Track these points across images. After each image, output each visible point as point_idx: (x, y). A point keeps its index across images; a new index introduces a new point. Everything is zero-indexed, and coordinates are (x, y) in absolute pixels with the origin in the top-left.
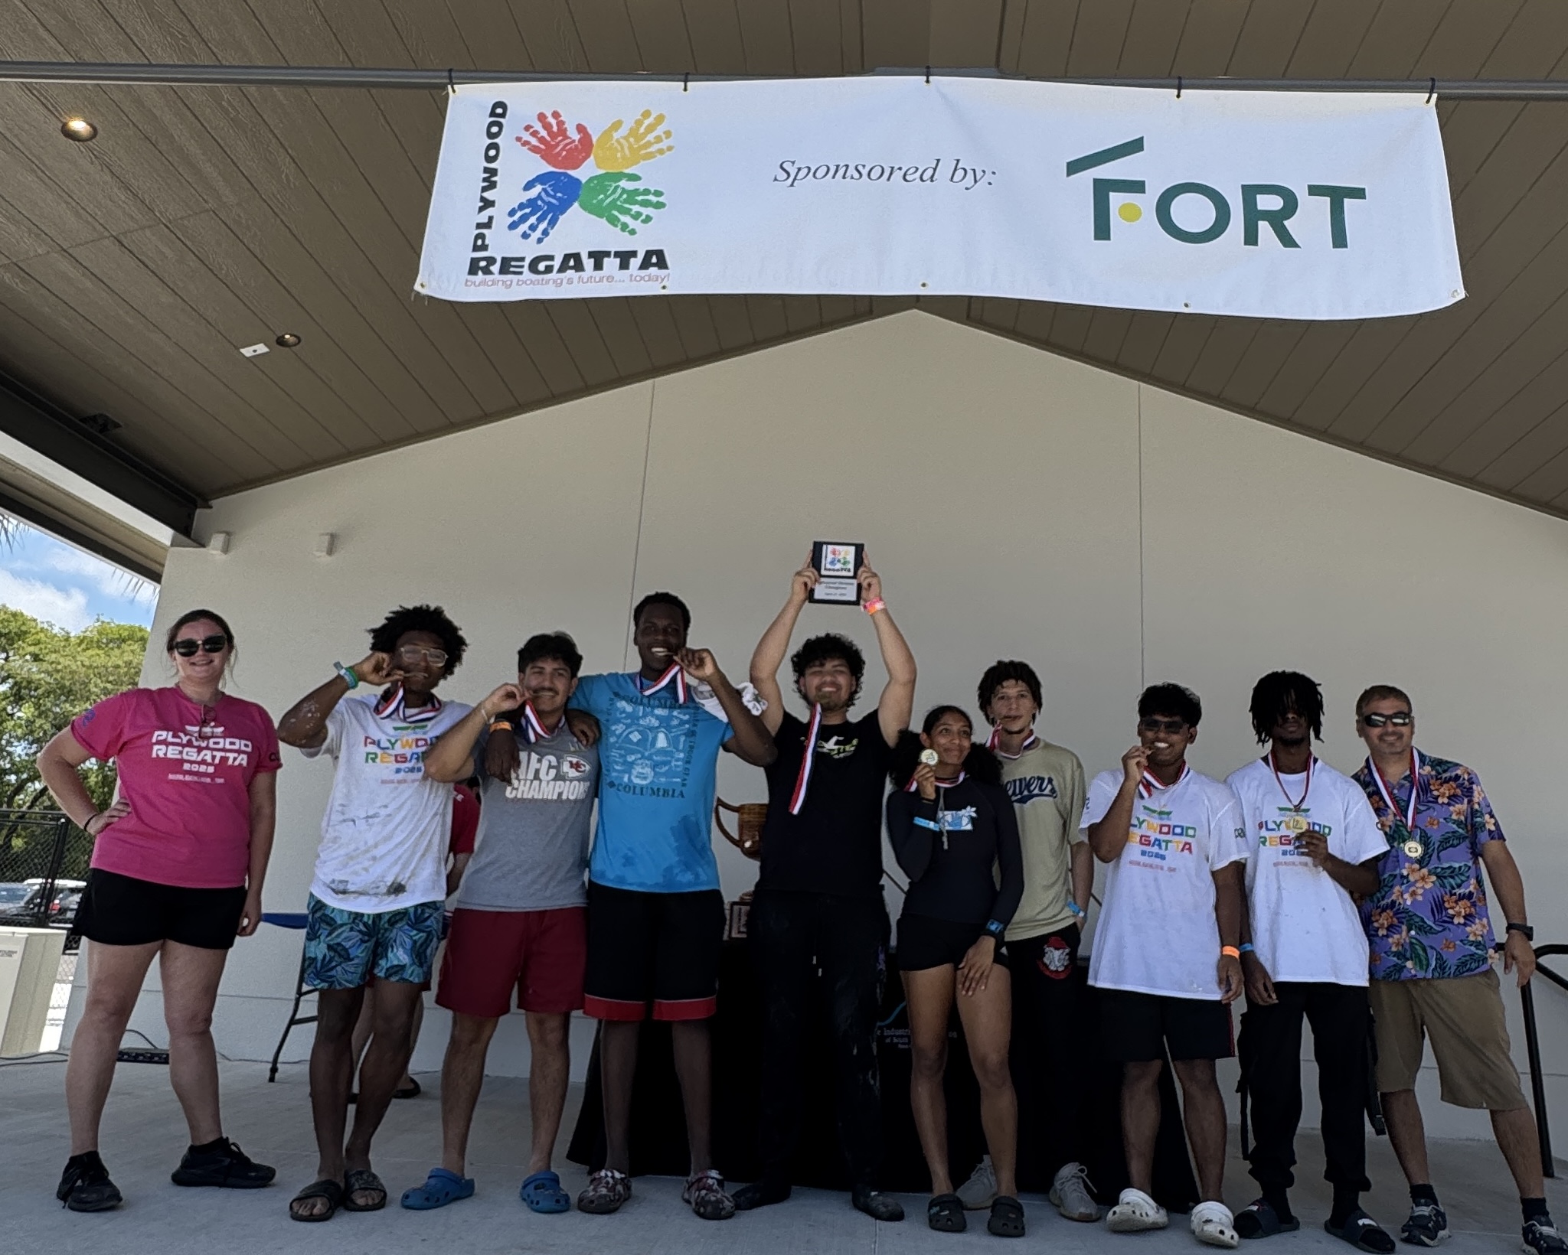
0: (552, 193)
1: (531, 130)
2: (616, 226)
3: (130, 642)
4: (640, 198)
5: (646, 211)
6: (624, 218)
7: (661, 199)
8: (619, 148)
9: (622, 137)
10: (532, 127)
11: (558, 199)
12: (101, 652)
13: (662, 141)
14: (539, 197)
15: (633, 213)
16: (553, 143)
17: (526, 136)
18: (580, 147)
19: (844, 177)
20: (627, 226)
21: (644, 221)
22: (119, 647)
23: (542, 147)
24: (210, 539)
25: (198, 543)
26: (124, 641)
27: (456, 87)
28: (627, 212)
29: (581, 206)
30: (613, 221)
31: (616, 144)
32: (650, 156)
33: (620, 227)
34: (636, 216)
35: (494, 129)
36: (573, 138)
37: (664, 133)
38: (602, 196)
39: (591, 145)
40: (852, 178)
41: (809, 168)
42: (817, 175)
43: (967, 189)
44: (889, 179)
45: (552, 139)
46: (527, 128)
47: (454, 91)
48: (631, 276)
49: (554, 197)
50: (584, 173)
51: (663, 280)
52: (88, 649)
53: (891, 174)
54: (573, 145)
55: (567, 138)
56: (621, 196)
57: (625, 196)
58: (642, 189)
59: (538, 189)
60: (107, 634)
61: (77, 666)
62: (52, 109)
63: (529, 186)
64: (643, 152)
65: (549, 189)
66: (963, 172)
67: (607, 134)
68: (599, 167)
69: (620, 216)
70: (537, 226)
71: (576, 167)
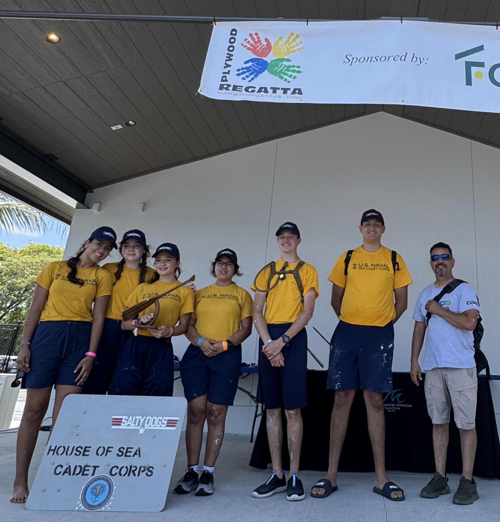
0: (256, 66)
1: (247, 41)
2: (282, 79)
3: (43, 252)
4: (291, 69)
5: (294, 74)
6: (285, 77)
7: (300, 69)
8: (282, 48)
9: (283, 44)
10: (247, 39)
11: (259, 68)
12: (30, 256)
13: (299, 45)
14: (251, 66)
15: (289, 75)
16: (256, 46)
17: (245, 44)
18: (267, 48)
19: (371, 61)
20: (287, 80)
21: (293, 78)
22: (38, 254)
23: (252, 48)
24: (93, 205)
25: (87, 207)
26: (40, 252)
27: (216, 23)
28: (287, 74)
29: (268, 71)
30: (281, 78)
31: (281, 47)
32: (294, 51)
33: (284, 79)
34: (291, 76)
35: (232, 40)
36: (264, 44)
37: (300, 42)
38: (276, 68)
39: (271, 47)
40: (374, 61)
41: (357, 58)
42: (361, 61)
43: (418, 65)
44: (388, 61)
45: (256, 44)
46: (246, 40)
47: (215, 24)
48: (288, 96)
49: (257, 67)
50: (268, 59)
51: (300, 98)
52: (24, 255)
53: (389, 58)
54: (264, 47)
55: (261, 44)
56: (284, 68)
57: (285, 68)
58: (292, 65)
59: (251, 64)
60: (33, 249)
61: (20, 263)
62: (43, 30)
63: (246, 62)
64: (292, 49)
65: (255, 65)
66: (416, 59)
67: (277, 43)
68: (275, 57)
69: (284, 76)
70: (249, 76)
71: (265, 57)
